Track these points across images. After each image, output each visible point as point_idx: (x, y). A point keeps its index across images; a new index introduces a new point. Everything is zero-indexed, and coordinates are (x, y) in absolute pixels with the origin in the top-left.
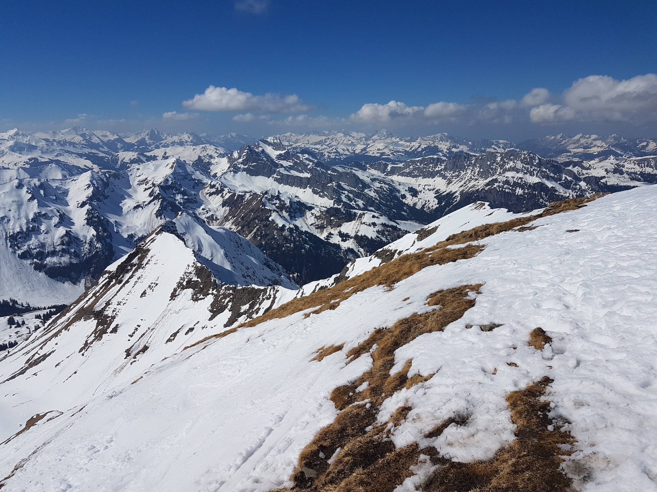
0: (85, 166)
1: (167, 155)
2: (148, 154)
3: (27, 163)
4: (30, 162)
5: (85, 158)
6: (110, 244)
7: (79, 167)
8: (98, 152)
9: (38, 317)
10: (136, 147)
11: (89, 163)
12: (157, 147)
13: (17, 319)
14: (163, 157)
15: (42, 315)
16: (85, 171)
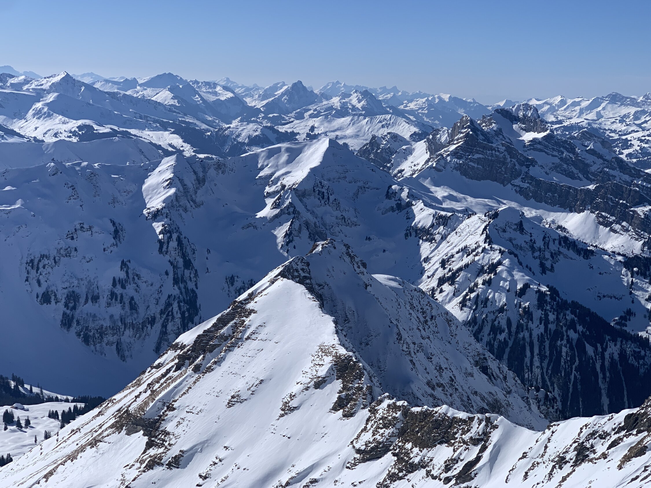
0: (170, 145)
1: (316, 132)
2: (282, 129)
3: (74, 134)
4: (80, 133)
5: (173, 130)
6: (193, 291)
7: (159, 147)
8: (196, 122)
9: (53, 415)
10: (263, 115)
11: (177, 141)
12: (300, 117)
13: (18, 414)
14: (308, 135)
15: (60, 413)
16: (167, 154)
